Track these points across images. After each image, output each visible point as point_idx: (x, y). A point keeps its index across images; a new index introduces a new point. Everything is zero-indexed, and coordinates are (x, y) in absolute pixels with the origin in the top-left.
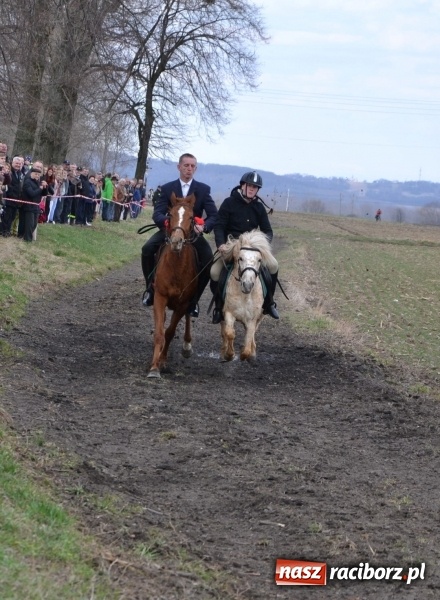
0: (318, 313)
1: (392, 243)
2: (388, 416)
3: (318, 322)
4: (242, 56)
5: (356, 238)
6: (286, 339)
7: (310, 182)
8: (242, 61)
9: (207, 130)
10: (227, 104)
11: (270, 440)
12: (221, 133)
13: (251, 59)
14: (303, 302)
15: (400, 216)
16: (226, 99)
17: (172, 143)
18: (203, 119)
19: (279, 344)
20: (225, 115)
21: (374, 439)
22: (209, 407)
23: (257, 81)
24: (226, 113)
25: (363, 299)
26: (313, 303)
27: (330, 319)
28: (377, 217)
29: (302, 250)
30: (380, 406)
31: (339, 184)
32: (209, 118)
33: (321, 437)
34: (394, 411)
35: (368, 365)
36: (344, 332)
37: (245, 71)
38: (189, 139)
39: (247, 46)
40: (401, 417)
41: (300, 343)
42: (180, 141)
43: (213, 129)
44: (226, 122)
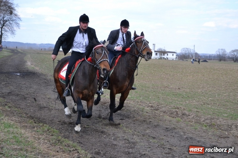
0: (33, 66)
1: (44, 54)
2: (46, 83)
3: (33, 68)
4: (17, 23)
5: (38, 53)
6: (28, 70)
7: (30, 44)
8: (17, 24)
10: (15, 32)
11: (26, 88)
13: (19, 24)
14: (30, 64)
15: (45, 49)
16: (15, 31)
19: (27, 72)
21: (44, 86)
22: (16, 82)
23: (20, 28)
25: (40, 63)
26: (32, 64)
27: (35, 67)
28: (41, 50)
29: (29, 56)
30: (44, 81)
31: (35, 44)
33: (35, 87)
34: (47, 82)
35: (42, 74)
36: (37, 69)
37: (18, 26)
39: (18, 22)
40: (48, 83)
41: (30, 71)
43: (13, 36)
44: (15, 35)
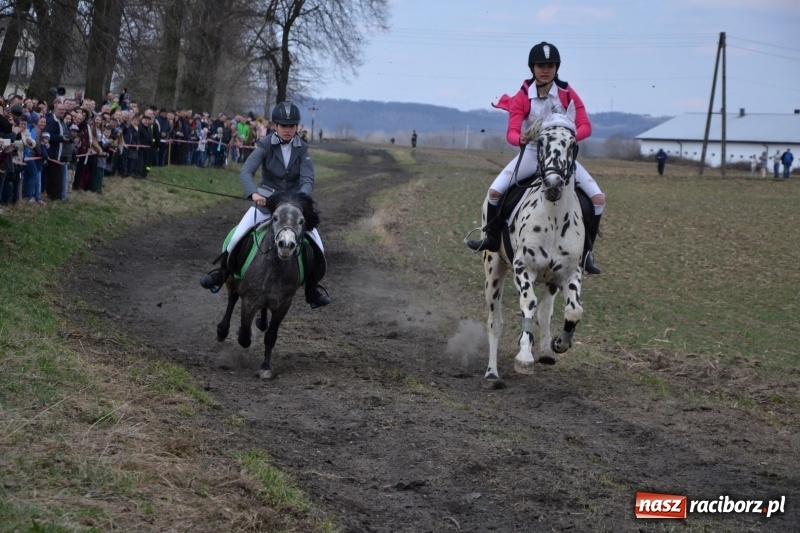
9: (342, 71)
12: (355, 74)
16: (359, 41)
17: (309, 85)
18: (339, 61)
20: (359, 57)
24: (360, 55)
32: (343, 61)
37: (378, 14)
38: (324, 81)
42: (316, 84)
43: (348, 71)
